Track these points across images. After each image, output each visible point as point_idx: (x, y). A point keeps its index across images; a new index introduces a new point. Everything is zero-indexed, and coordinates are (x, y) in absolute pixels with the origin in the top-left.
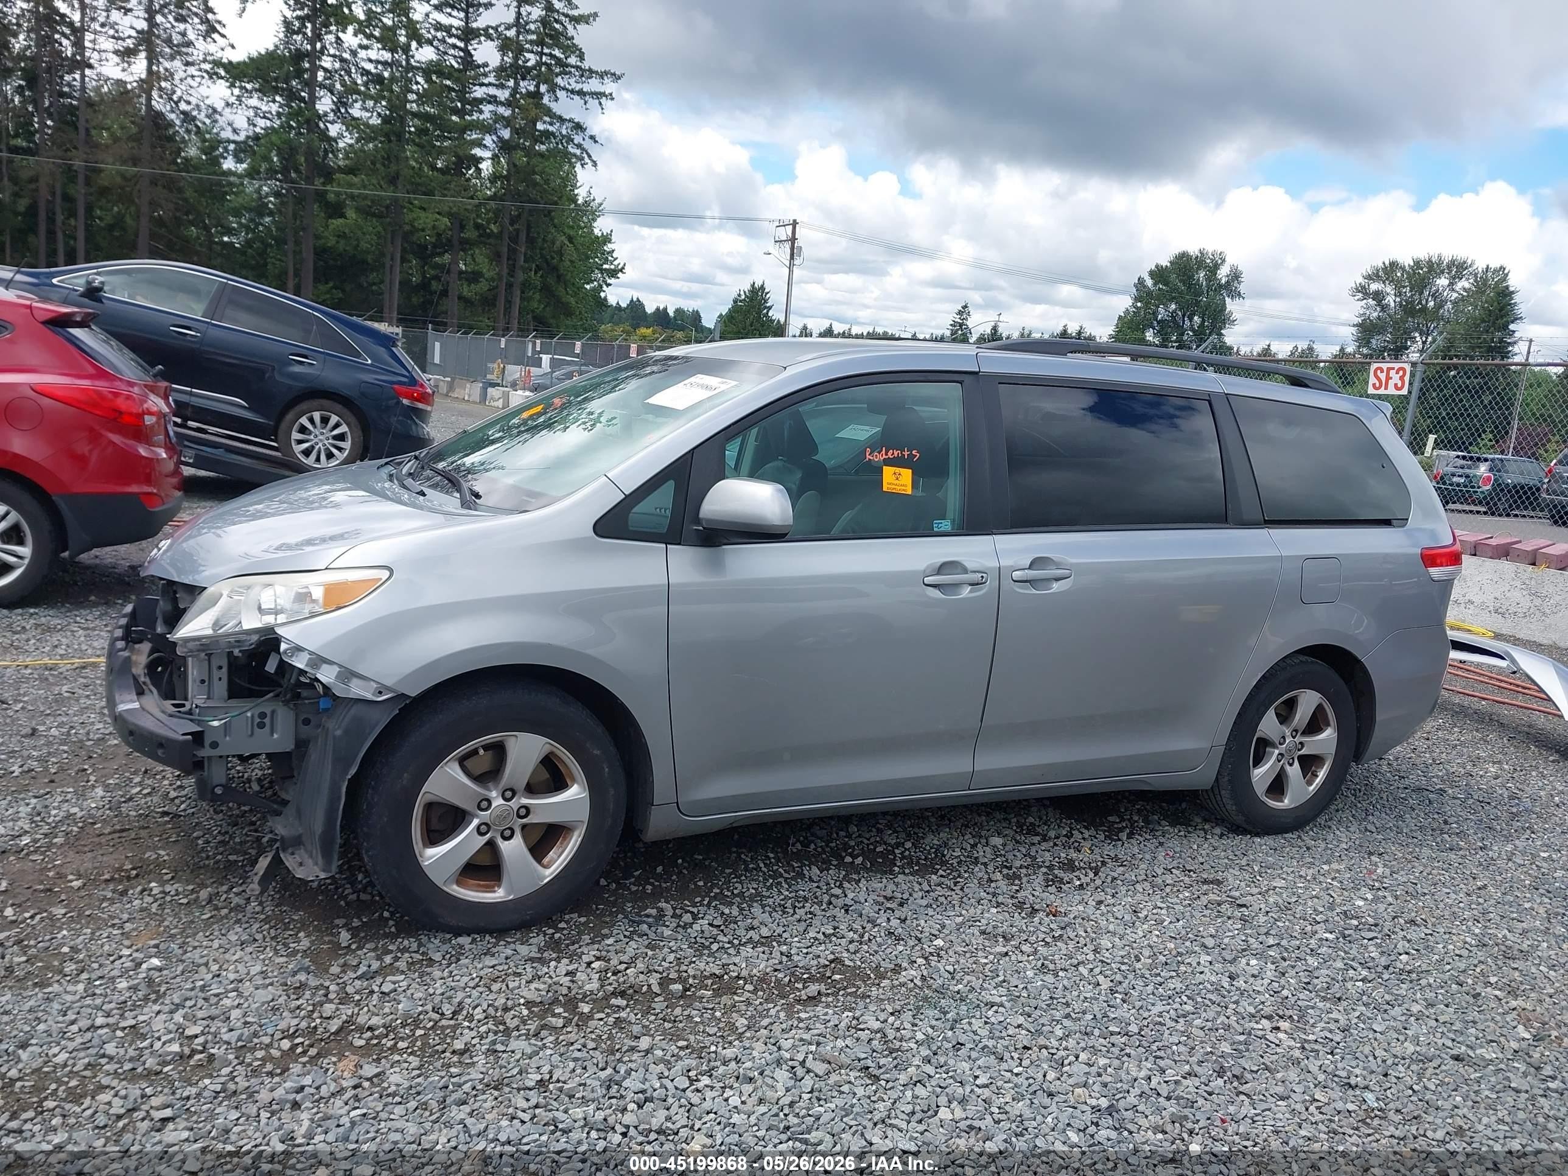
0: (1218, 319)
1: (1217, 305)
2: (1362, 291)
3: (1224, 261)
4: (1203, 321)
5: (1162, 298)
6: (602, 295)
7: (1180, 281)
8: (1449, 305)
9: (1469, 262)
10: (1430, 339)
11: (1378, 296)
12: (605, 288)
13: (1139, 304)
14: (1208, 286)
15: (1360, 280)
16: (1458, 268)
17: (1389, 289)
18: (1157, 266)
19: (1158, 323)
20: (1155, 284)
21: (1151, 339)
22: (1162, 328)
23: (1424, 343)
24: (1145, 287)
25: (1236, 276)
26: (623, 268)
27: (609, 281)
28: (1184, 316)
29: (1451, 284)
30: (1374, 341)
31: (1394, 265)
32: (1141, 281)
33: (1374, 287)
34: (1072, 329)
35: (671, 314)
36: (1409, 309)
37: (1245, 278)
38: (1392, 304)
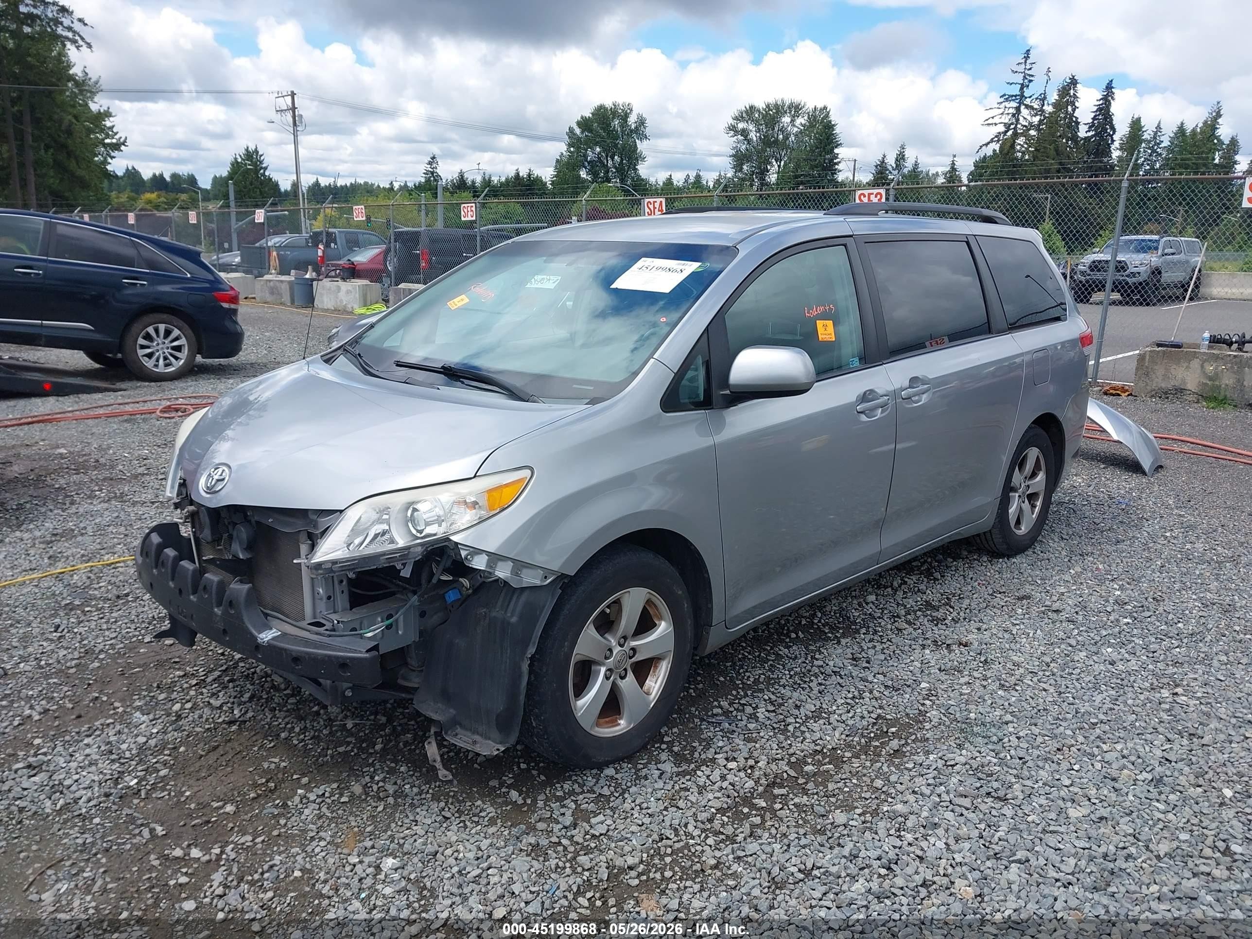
0: (632, 157)
1: (631, 146)
2: (732, 128)
3: (631, 110)
4: (622, 160)
5: (590, 143)
6: (109, 167)
7: (602, 128)
8: (792, 138)
9: (802, 104)
10: (782, 163)
11: (744, 133)
12: (109, 160)
13: (572, 149)
14: (623, 132)
15: (731, 121)
16: (796, 109)
17: (751, 127)
18: (582, 117)
19: (589, 163)
20: (582, 133)
21: (585, 176)
22: (592, 167)
23: (779, 166)
24: (575, 134)
25: (641, 122)
26: (125, 141)
27: (113, 154)
28: (607, 157)
29: (792, 121)
30: (745, 167)
31: (752, 109)
32: (571, 130)
33: (741, 126)
34: (523, 173)
35: (168, 179)
36: (767, 142)
37: (648, 123)
38: (755, 139)
